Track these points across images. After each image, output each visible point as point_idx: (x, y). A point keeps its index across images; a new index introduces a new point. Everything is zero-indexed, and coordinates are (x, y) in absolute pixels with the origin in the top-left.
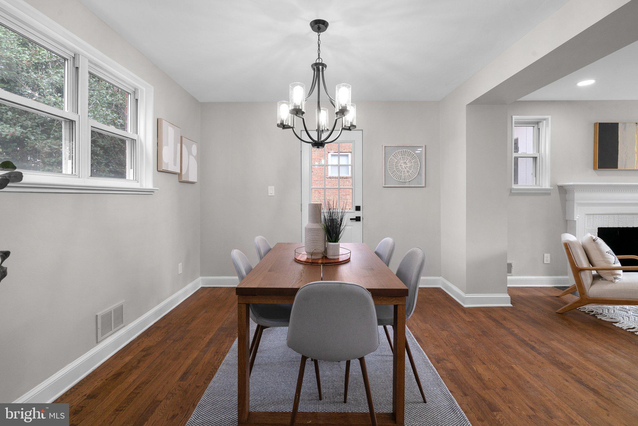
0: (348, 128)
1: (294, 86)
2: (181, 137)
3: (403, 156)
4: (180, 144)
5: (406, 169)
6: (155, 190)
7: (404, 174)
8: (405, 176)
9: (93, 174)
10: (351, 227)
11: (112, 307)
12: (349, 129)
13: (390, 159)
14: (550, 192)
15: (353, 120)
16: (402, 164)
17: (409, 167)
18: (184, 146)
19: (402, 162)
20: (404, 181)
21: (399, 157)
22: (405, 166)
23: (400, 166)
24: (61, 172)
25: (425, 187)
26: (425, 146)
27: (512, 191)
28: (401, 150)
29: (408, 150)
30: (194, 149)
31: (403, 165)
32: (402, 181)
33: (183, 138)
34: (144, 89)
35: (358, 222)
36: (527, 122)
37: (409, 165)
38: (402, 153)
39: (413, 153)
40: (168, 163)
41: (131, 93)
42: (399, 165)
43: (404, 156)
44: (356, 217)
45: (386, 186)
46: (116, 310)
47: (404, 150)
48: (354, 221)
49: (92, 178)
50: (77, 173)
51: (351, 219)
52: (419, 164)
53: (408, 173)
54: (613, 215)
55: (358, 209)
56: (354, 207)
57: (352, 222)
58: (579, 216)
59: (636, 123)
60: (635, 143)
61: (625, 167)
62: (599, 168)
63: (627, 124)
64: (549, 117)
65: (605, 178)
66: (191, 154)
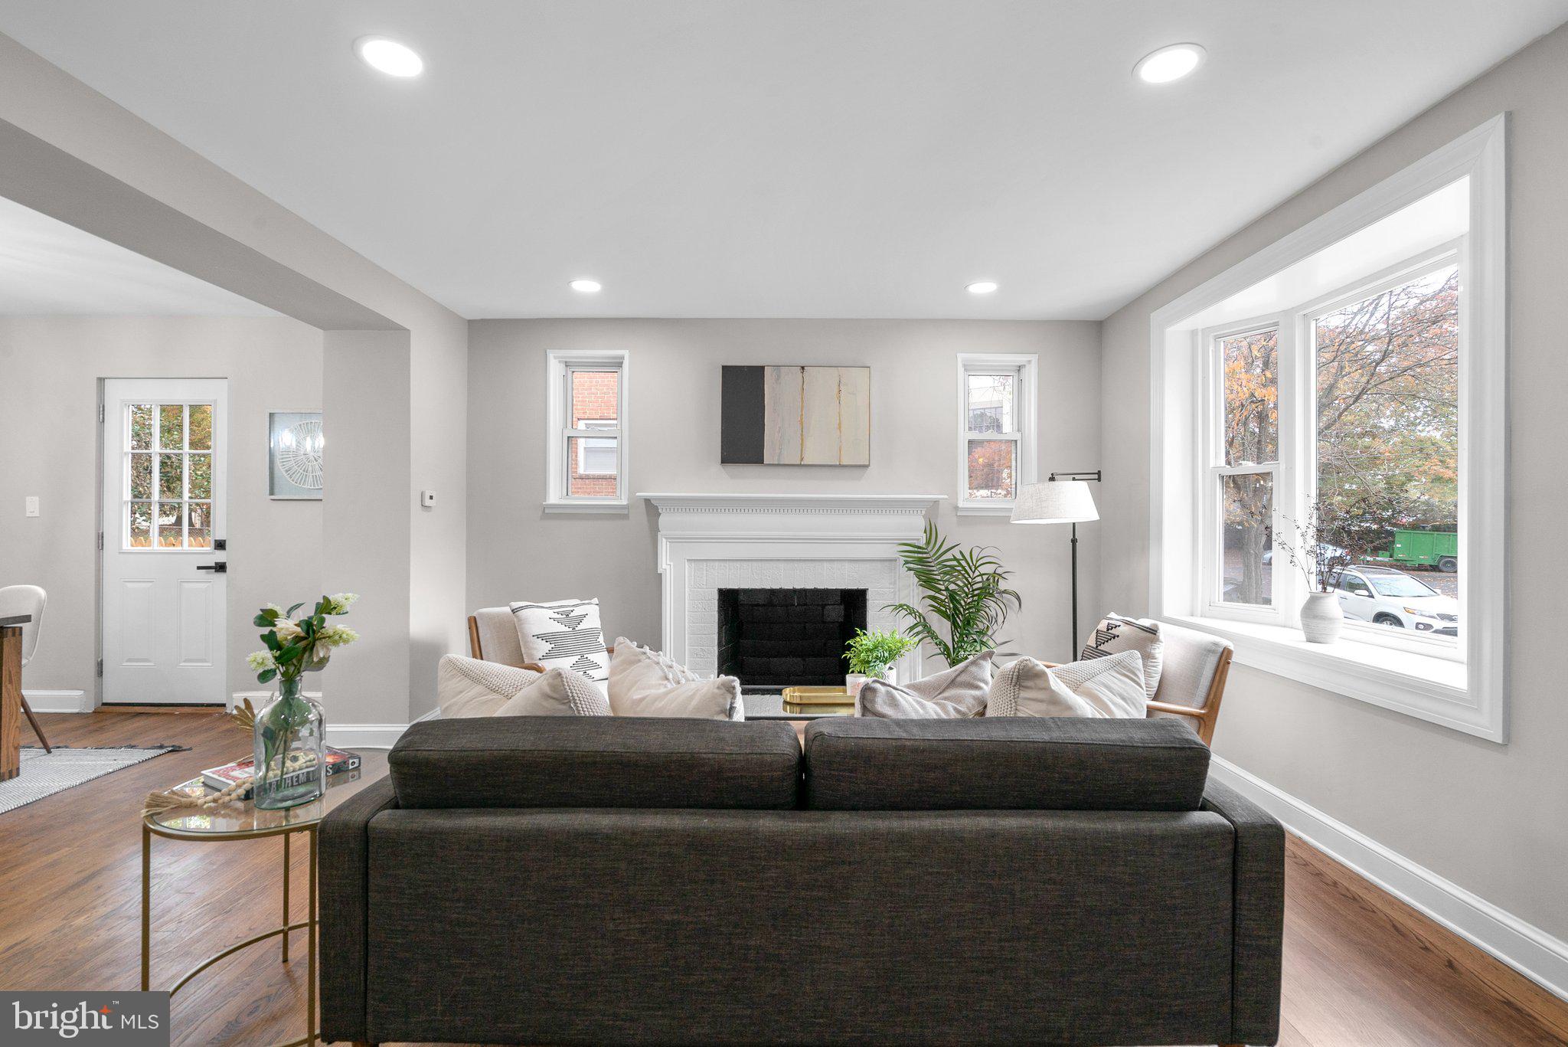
5: (316, 461)
7: (312, 473)
8: (316, 475)
10: (205, 585)
14: (626, 512)
16: (309, 451)
19: (308, 445)
20: (313, 487)
21: (302, 437)
22: (315, 454)
23: (304, 455)
27: (547, 511)
28: (305, 422)
31: (311, 454)
32: (309, 487)
35: (221, 576)
36: (598, 362)
38: (308, 428)
42: (302, 453)
45: (273, 497)
48: (212, 573)
51: (201, 567)
54: (750, 563)
55: (220, 545)
56: (211, 540)
57: (208, 573)
58: (672, 564)
59: (803, 368)
60: (800, 410)
61: (779, 460)
62: (724, 461)
63: (783, 370)
64: (626, 353)
65: (745, 483)
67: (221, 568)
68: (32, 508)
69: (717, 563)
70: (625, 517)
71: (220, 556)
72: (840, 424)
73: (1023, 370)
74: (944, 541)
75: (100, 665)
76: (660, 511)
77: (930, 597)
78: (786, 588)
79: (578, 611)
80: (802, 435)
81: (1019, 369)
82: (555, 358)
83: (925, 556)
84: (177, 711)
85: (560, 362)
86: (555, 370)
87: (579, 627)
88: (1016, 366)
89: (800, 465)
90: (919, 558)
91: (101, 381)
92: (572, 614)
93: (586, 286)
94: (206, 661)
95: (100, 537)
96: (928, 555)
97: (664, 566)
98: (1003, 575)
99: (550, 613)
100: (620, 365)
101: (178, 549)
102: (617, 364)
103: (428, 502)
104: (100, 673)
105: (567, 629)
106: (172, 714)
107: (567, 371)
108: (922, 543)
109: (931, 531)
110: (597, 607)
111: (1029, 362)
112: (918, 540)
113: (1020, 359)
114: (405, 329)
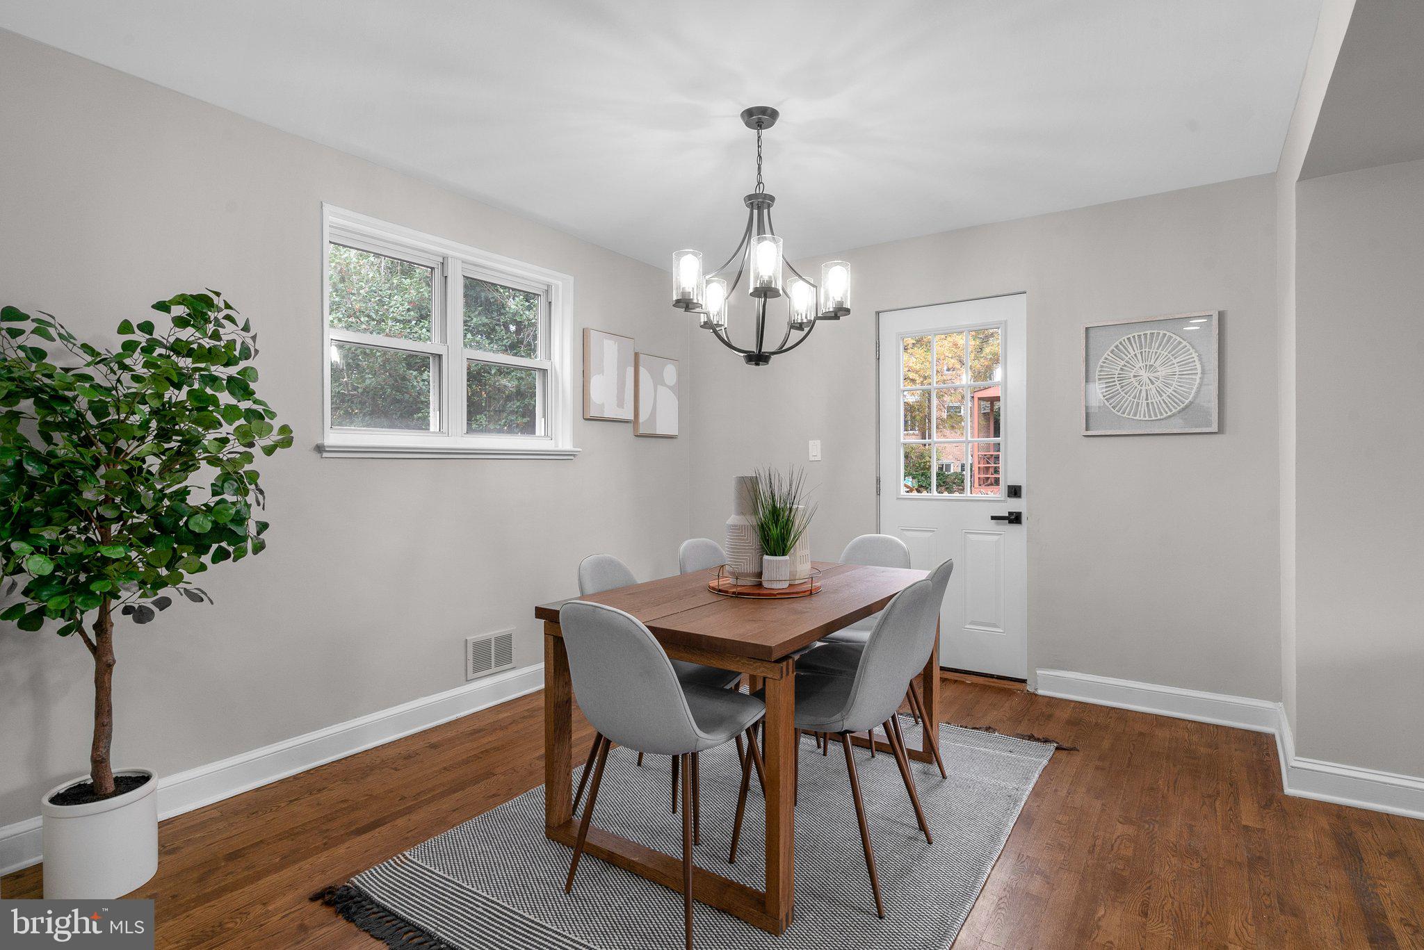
0: (833, 315)
1: (680, 256)
2: (636, 355)
3: (1143, 350)
4: (633, 368)
5: (1152, 383)
6: (577, 452)
7: (1147, 399)
8: (1152, 403)
9: (470, 430)
10: (996, 538)
11: (493, 633)
12: (836, 317)
13: (1102, 360)
15: (845, 295)
16: (1142, 372)
17: (1165, 377)
18: (642, 370)
19: (1141, 364)
20: (1147, 418)
21: (1132, 353)
22: (1152, 375)
23: (1135, 376)
24: (429, 429)
25: (1221, 430)
26: (1221, 316)
28: (1136, 334)
29: (1162, 332)
30: (670, 373)
31: (1145, 375)
32: (1142, 418)
33: (642, 356)
34: (560, 283)
35: (1015, 527)
37: (1162, 372)
38: (1141, 342)
39: (1179, 339)
40: (603, 404)
41: (542, 294)
42: (1132, 375)
43: (1147, 350)
44: (1009, 512)
45: (1089, 433)
46: (499, 640)
47: (1148, 332)
48: (1005, 524)
49: (467, 435)
50: (445, 429)
51: (993, 518)
52: (1199, 366)
53: (1161, 396)
55: (1015, 492)
56: (1003, 488)
57: (998, 524)
66: (663, 384)
67: (1015, 518)
68: (815, 450)
71: (1014, 505)
84: (969, 680)
91: (878, 313)
94: (995, 626)
95: (879, 482)
106: (963, 683)
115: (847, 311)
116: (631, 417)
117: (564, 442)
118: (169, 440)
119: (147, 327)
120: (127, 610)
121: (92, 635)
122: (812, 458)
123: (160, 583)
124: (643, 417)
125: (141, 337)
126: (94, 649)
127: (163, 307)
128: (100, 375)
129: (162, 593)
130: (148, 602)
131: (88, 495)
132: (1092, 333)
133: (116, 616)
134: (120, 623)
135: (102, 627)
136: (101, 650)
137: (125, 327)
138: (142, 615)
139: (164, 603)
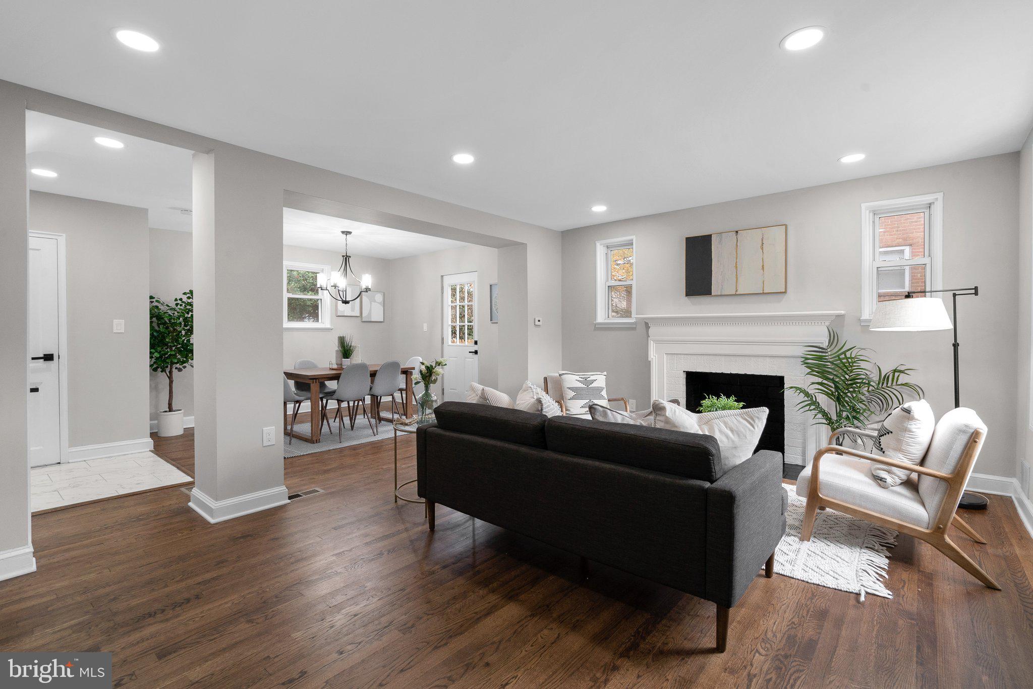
6: (332, 328)
9: (289, 320)
10: (472, 359)
13: (494, 296)
14: (636, 326)
18: (364, 297)
27: (596, 326)
30: (378, 297)
35: (476, 356)
36: (621, 244)
40: (344, 311)
44: (475, 350)
45: (492, 322)
48: (474, 355)
49: (289, 322)
51: (471, 352)
54: (703, 357)
55: (476, 343)
56: (474, 340)
57: (472, 355)
58: (656, 355)
59: (737, 232)
60: (735, 259)
61: (721, 292)
62: (687, 295)
63: (723, 234)
64: (634, 237)
65: (700, 307)
66: (375, 301)
67: (476, 352)
68: (425, 328)
69: (682, 356)
70: (634, 329)
71: (476, 348)
72: (763, 266)
73: (932, 206)
74: (845, 344)
75: (443, 390)
76: (650, 325)
77: (821, 384)
78: (725, 373)
79: (592, 378)
80: (737, 275)
81: (929, 206)
82: (601, 245)
83: (824, 354)
85: (604, 246)
86: (600, 250)
87: (591, 386)
88: (927, 204)
89: (736, 295)
90: (820, 356)
91: (442, 276)
92: (589, 379)
93: (599, 209)
95: (443, 339)
96: (827, 354)
97: (652, 357)
98: (906, 372)
99: (578, 378)
100: (632, 244)
101: (463, 344)
102: (630, 244)
103: (537, 323)
104: (443, 394)
105: (584, 386)
107: (608, 251)
108: (825, 345)
109: (833, 337)
110: (605, 377)
111: (937, 199)
112: (822, 343)
113: (928, 198)
114: (523, 244)
115: (370, 290)
116: (359, 315)
117: (328, 326)
118: (186, 327)
119: (181, 299)
120: (176, 368)
121: (168, 374)
122: (425, 330)
123: (183, 362)
124: (365, 314)
125: (179, 302)
126: (169, 377)
127: (184, 294)
128: (170, 312)
129: (184, 365)
130: (181, 367)
131: (167, 340)
132: (493, 287)
133: (174, 370)
134: (175, 371)
135: (171, 372)
136: (170, 378)
137: (176, 300)
138: (180, 370)
139: (185, 367)
